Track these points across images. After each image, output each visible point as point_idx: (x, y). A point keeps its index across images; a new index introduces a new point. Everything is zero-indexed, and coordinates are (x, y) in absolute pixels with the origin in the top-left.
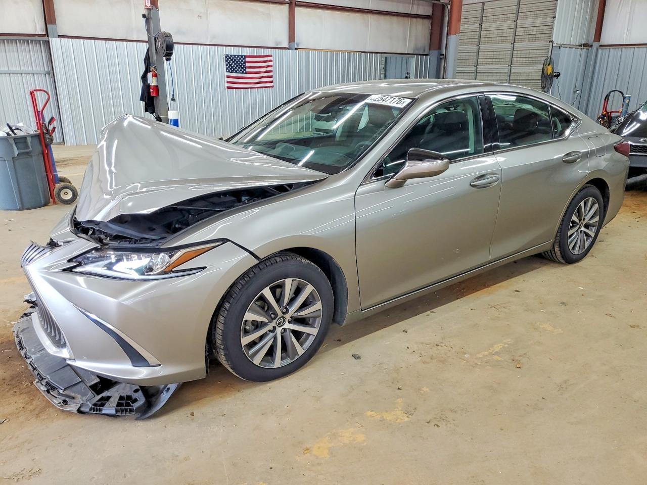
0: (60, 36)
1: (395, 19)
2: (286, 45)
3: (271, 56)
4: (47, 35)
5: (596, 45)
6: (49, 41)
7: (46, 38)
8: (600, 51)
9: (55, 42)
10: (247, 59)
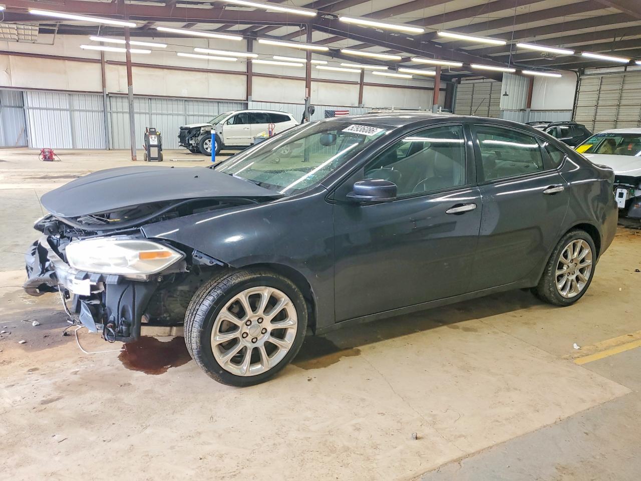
0: (253, 101)
1: (422, 91)
2: (357, 105)
3: (348, 111)
4: (247, 100)
5: (528, 110)
6: (247, 104)
7: (246, 102)
8: (530, 113)
9: (250, 103)
10: (336, 113)
